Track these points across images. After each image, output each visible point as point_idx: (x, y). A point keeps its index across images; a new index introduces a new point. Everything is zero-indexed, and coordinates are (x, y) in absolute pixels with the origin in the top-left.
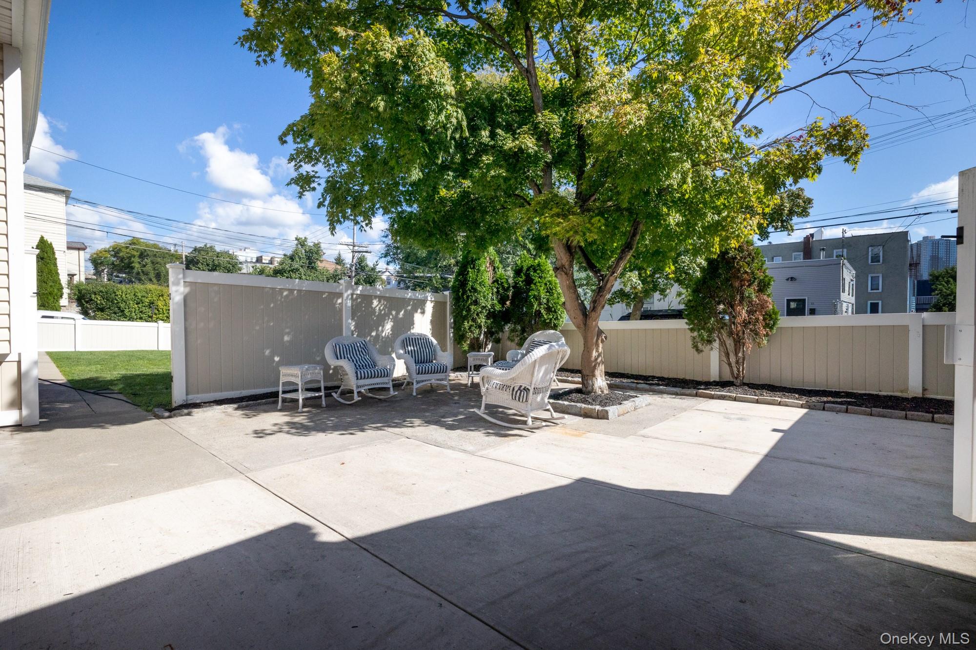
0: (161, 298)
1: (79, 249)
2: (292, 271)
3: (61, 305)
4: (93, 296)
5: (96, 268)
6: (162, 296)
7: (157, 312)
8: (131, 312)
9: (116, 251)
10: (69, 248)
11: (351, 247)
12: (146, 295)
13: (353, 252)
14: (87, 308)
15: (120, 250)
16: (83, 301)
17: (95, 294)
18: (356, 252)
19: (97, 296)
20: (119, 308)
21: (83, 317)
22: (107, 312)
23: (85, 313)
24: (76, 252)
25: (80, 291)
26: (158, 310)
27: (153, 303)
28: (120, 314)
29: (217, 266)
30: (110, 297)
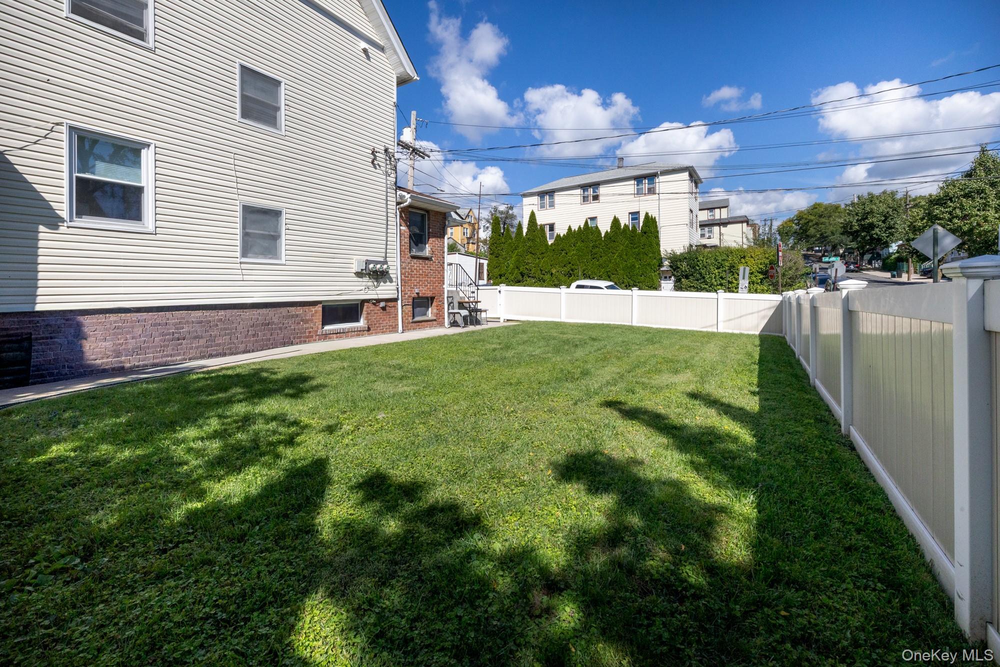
6: (744, 257)
12: (727, 258)
20: (701, 274)
22: (691, 279)
27: (734, 267)
28: (702, 281)
30: (692, 263)
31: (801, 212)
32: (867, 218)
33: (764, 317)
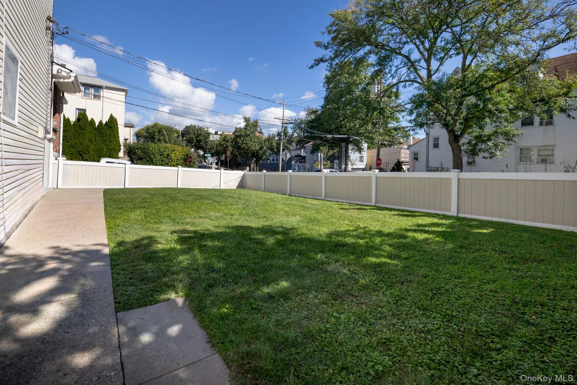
0: (173, 152)
1: (130, 127)
2: (246, 135)
3: (120, 156)
4: (137, 150)
5: (137, 138)
6: (174, 151)
7: (170, 161)
8: (156, 160)
9: (147, 129)
10: (125, 126)
11: (282, 120)
12: (165, 150)
13: (282, 123)
14: (133, 158)
15: (149, 129)
16: (131, 153)
17: (138, 149)
18: (284, 123)
19: (139, 151)
20: (150, 158)
21: (131, 163)
22: (144, 160)
23: (132, 161)
24: (129, 128)
25: (130, 147)
26: (172, 160)
27: (169, 155)
28: (151, 162)
29: (199, 135)
30: (145, 151)
31: (149, 126)
32: (199, 137)
33: (238, 181)
